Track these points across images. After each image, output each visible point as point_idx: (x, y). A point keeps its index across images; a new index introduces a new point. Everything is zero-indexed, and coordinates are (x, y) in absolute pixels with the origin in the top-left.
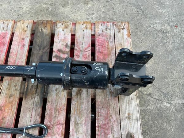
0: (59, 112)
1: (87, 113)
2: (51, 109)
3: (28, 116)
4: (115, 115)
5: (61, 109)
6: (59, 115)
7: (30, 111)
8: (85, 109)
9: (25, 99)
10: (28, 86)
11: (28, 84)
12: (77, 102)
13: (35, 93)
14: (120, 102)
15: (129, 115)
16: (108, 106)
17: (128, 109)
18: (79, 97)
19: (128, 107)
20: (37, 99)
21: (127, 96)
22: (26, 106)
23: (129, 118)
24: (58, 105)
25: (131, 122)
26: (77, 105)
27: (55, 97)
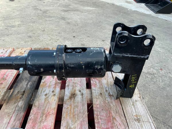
0: (46, 116)
1: (82, 117)
2: (37, 113)
3: (4, 122)
4: (119, 118)
5: (49, 113)
6: (46, 119)
7: (9, 116)
8: (80, 113)
9: (6, 104)
10: (13, 92)
11: (14, 90)
12: (71, 105)
13: (20, 98)
14: (122, 104)
15: (137, 117)
16: (109, 109)
17: (134, 111)
18: (72, 100)
19: (133, 109)
20: (21, 103)
21: (130, 99)
22: (6, 111)
23: (137, 120)
24: (46, 109)
25: (142, 125)
26: (69, 108)
27: (43, 101)
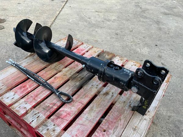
0: (85, 97)
1: (103, 108)
2: (82, 93)
3: (66, 89)
4: (124, 121)
5: (88, 96)
6: (84, 98)
7: (69, 87)
8: (103, 105)
9: (71, 80)
10: (78, 75)
11: (79, 74)
12: (101, 98)
13: (79, 81)
14: (133, 116)
15: (135, 128)
16: (122, 113)
17: (137, 124)
18: (104, 96)
19: (138, 122)
20: (78, 84)
21: (142, 115)
22: (69, 84)
23: (134, 129)
24: (88, 93)
25: (134, 133)
26: (99, 99)
27: (89, 88)
